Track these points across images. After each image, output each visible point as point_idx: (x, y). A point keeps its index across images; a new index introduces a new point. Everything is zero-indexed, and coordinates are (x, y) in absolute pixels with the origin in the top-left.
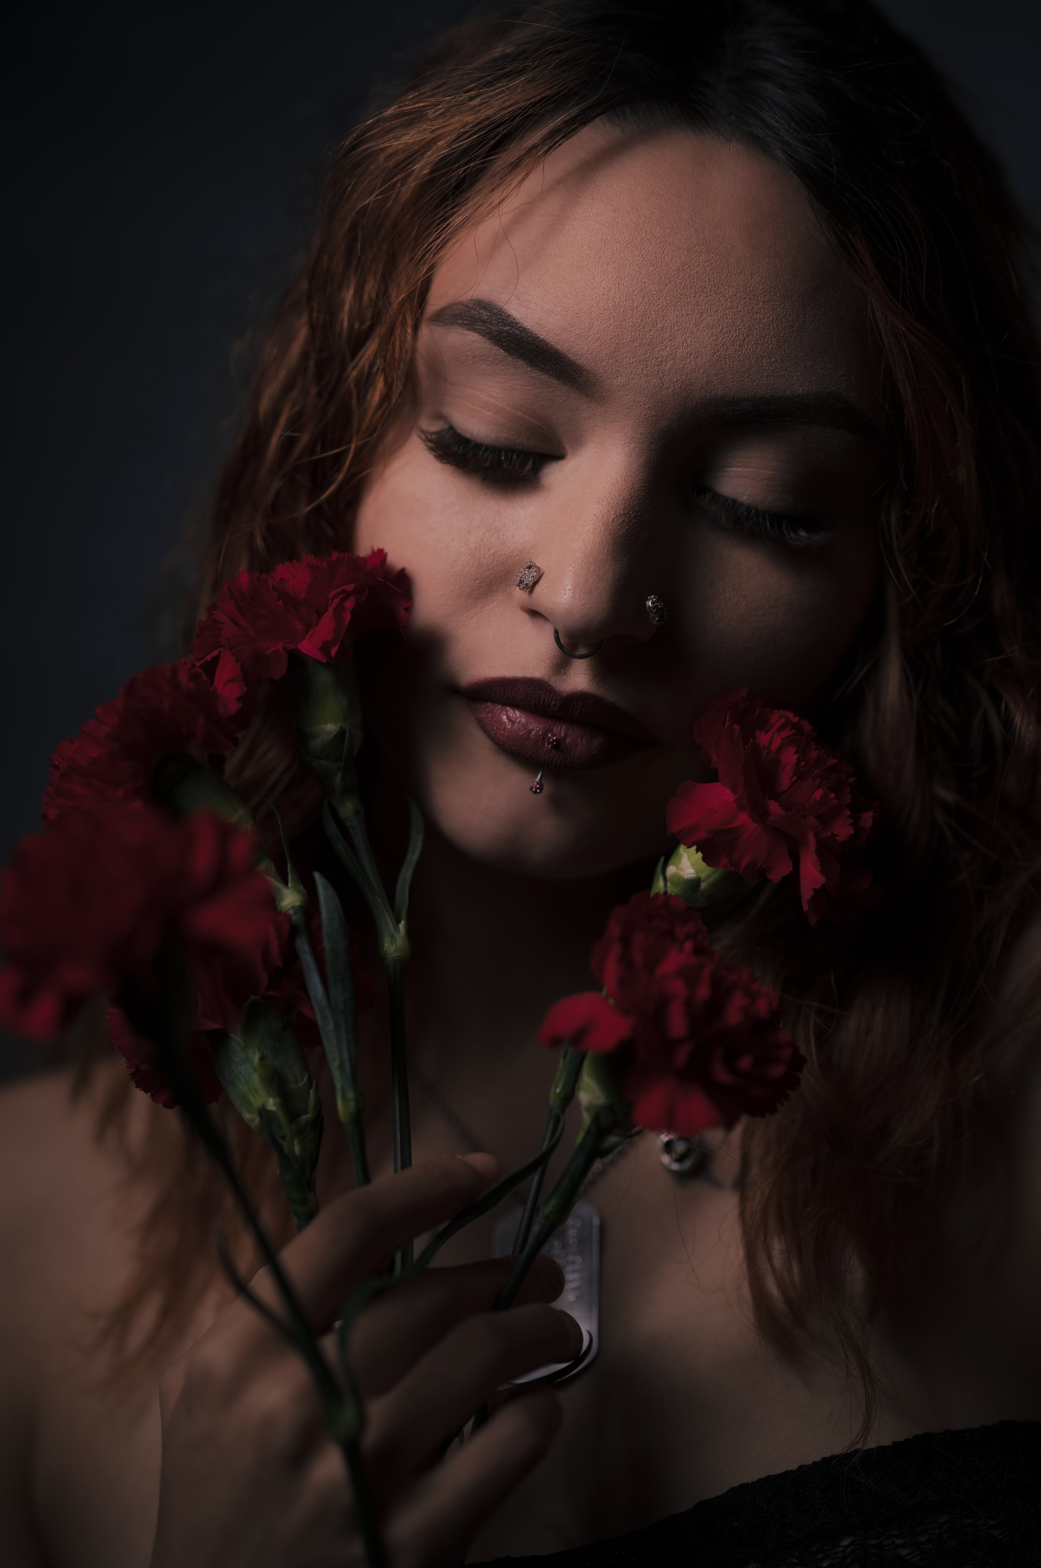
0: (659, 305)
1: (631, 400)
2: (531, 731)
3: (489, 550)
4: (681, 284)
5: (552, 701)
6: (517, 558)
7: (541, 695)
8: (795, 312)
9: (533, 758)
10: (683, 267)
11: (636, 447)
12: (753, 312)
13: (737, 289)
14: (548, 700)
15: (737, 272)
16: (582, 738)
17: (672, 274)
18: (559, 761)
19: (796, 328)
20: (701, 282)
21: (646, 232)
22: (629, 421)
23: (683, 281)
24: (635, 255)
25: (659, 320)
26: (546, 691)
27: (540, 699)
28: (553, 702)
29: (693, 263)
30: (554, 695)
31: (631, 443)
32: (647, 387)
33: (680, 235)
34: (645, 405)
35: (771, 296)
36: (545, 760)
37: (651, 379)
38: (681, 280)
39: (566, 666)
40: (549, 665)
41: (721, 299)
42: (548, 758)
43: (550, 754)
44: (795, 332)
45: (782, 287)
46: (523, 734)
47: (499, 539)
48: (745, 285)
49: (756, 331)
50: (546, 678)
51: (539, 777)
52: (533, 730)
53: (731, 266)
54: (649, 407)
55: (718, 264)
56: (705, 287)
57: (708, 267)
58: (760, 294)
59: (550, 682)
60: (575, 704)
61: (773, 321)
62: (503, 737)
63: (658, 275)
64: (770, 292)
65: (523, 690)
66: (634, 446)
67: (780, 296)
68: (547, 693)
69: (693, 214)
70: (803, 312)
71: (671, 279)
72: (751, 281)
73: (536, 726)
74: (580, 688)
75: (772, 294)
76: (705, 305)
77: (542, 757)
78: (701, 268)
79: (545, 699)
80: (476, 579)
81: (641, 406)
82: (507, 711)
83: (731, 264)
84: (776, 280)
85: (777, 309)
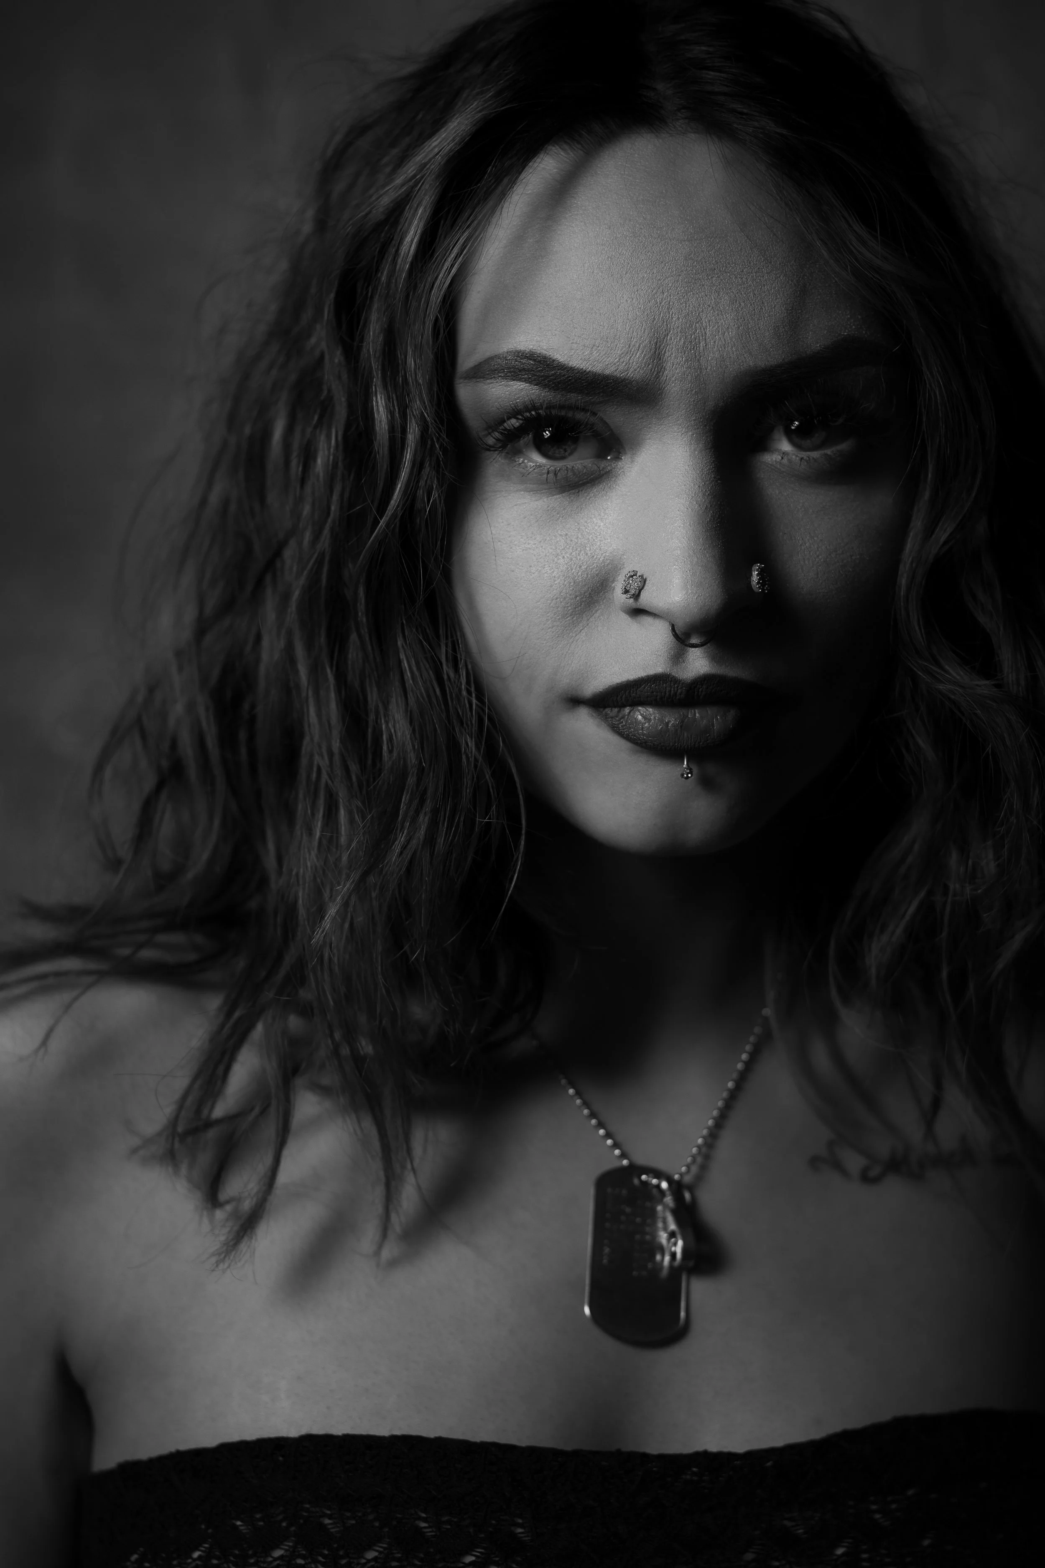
0: (678, 293)
1: (679, 391)
2: (667, 724)
3: (580, 567)
4: (692, 271)
5: (677, 690)
6: (610, 566)
7: (666, 687)
8: (795, 276)
9: (676, 747)
10: (689, 255)
11: (694, 434)
12: (761, 285)
13: (742, 265)
14: (674, 690)
15: (738, 249)
16: (716, 717)
17: (682, 264)
18: (701, 743)
19: (799, 292)
20: (710, 265)
21: (645, 236)
22: (681, 411)
23: (693, 268)
24: (643, 260)
25: (683, 307)
26: (671, 683)
27: (665, 691)
28: (679, 691)
29: (697, 250)
30: (679, 684)
31: (687, 432)
32: (690, 373)
33: (677, 230)
34: (692, 391)
35: (773, 265)
36: (688, 746)
37: (691, 363)
38: (691, 267)
39: (684, 654)
40: (668, 658)
41: (731, 277)
42: (691, 743)
43: (691, 740)
44: (799, 297)
45: (779, 255)
46: (661, 728)
47: (587, 554)
48: (748, 260)
49: (767, 303)
50: (668, 671)
51: (685, 763)
52: (669, 722)
53: (732, 246)
54: (696, 392)
55: (719, 246)
56: (715, 269)
57: (712, 250)
58: (763, 266)
59: (673, 674)
60: (700, 686)
61: (779, 290)
62: (643, 736)
63: (669, 269)
64: (771, 262)
65: (648, 688)
66: (690, 433)
67: (780, 264)
68: (672, 685)
69: (682, 209)
70: (802, 275)
71: (681, 269)
72: (752, 256)
73: (671, 718)
74: (702, 672)
75: (772, 263)
76: (720, 285)
77: (685, 744)
78: (706, 253)
79: (671, 691)
80: (576, 597)
81: (688, 394)
82: (639, 711)
83: (731, 243)
84: (773, 250)
85: (780, 277)
